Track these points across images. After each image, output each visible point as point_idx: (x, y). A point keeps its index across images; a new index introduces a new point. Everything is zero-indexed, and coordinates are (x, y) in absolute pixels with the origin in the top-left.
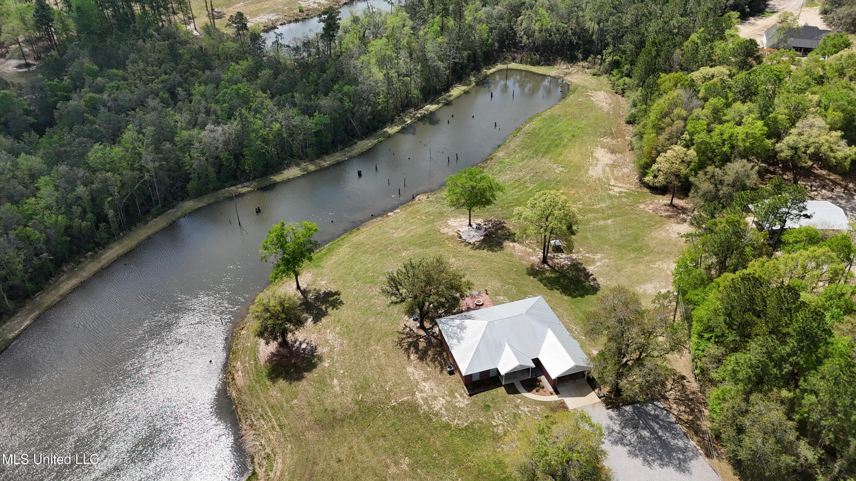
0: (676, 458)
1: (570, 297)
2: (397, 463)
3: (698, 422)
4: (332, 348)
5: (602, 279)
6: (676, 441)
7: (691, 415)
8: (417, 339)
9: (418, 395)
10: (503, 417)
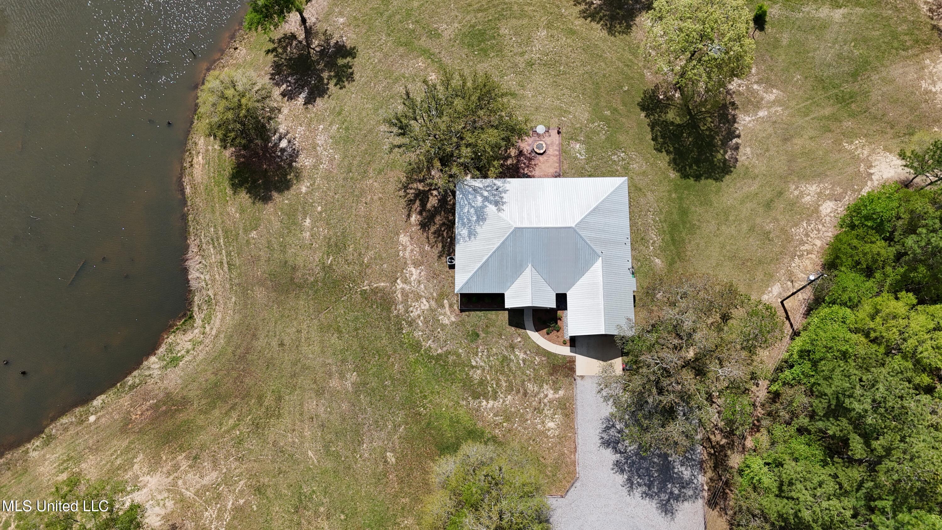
0: (669, 491)
1: (678, 174)
2: (342, 376)
3: (729, 452)
4: (319, 161)
5: (748, 149)
6: (683, 469)
7: (726, 437)
8: (430, 190)
9: (400, 285)
10: (488, 357)
